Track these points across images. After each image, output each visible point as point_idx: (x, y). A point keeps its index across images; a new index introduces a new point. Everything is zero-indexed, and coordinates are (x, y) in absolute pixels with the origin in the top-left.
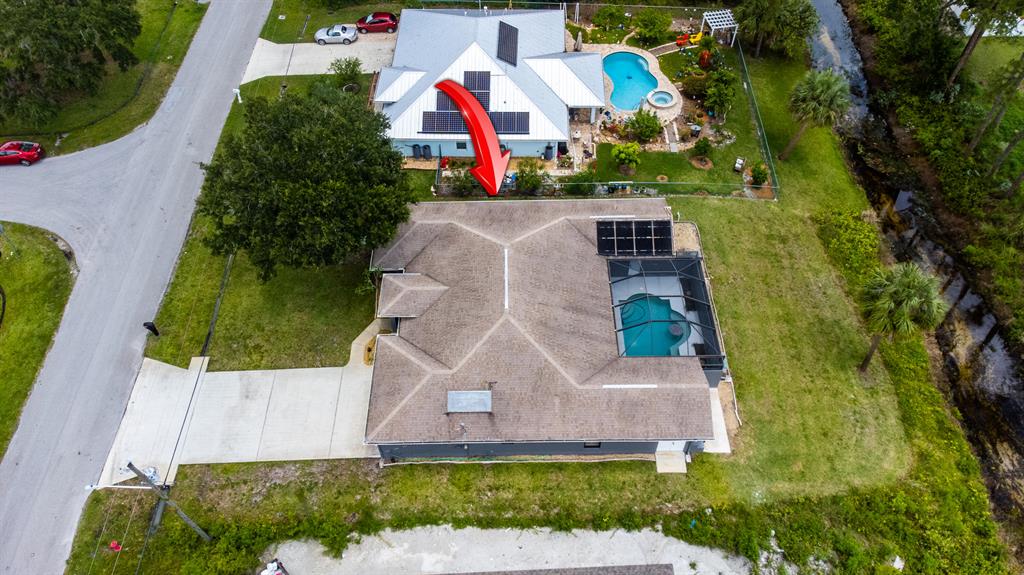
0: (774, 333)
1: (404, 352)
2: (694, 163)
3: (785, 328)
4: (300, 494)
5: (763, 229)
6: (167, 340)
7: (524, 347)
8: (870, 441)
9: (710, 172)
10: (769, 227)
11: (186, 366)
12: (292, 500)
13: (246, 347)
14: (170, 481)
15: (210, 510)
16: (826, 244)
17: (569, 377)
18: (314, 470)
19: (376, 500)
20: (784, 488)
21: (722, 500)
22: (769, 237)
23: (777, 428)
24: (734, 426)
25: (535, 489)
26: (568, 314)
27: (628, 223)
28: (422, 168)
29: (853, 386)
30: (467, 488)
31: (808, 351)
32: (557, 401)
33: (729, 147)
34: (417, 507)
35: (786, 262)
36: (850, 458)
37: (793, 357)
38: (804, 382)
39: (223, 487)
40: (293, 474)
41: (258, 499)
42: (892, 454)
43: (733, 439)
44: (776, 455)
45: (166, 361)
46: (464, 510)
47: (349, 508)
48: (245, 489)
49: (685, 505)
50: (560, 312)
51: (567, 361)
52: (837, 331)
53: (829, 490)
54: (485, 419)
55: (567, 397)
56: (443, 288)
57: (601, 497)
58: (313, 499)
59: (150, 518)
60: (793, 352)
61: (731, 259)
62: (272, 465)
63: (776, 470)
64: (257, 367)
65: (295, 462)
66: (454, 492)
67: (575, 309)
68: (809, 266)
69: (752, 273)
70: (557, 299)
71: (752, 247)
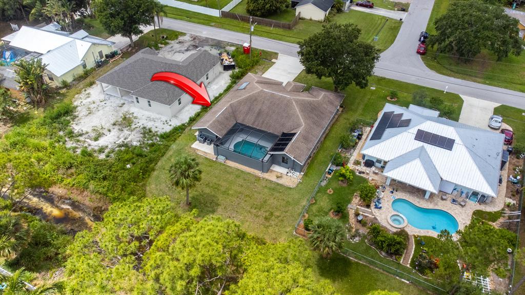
0: (224, 184)
3: (223, 189)
5: (277, 214)
14: (272, 61)
15: (260, 65)
17: (234, 102)
20: (170, 153)
22: (272, 214)
24: (198, 152)
26: (258, 110)
35: (254, 211)
37: (209, 183)
39: (264, 67)
43: (195, 150)
50: (259, 107)
51: (240, 103)
53: (159, 164)
59: (265, 59)
60: (211, 185)
61: (266, 190)
63: (176, 154)
67: (259, 113)
68: (247, 221)
69: (255, 194)
70: (264, 108)
71: (269, 202)
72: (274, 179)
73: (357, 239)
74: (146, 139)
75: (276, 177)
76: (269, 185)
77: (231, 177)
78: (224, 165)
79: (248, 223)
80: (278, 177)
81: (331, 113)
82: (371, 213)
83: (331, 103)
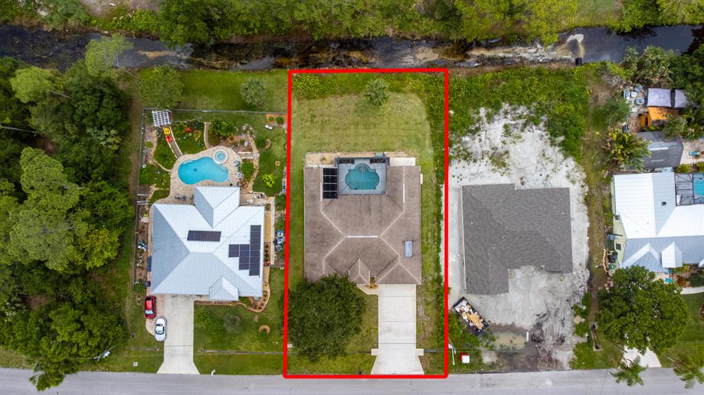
0: (363, 131)
1: (387, 274)
2: (267, 147)
3: (361, 126)
4: (428, 304)
5: (308, 123)
6: (362, 368)
7: (391, 230)
8: (409, 107)
9: (272, 141)
10: (307, 121)
11: (375, 357)
12: (430, 307)
13: (367, 335)
14: (422, 350)
15: (432, 334)
16: (315, 98)
17: (401, 215)
18: (420, 301)
19: (430, 278)
20: (428, 142)
21: (432, 163)
22: (312, 122)
23: (405, 139)
24: (405, 155)
25: (428, 225)
26: (372, 213)
27: (324, 186)
28: (268, 274)
29: (387, 107)
30: (427, 248)
31: (372, 120)
32: (408, 219)
33: (255, 129)
34: (433, 265)
35: (327, 118)
36: (416, 116)
37: (374, 127)
38: (385, 125)
39: (425, 331)
40: (421, 308)
41: (429, 318)
42: (413, 101)
43: (409, 156)
44: (416, 142)
45: (373, 365)
46: (434, 249)
47: (433, 287)
48: (426, 324)
49: (434, 176)
50: (372, 216)
51: (394, 215)
52: (360, 105)
53: (428, 127)
54: (414, 243)
55: (407, 215)
56: (359, 260)
57: (431, 204)
58: (429, 300)
59: (434, 353)
60: (372, 126)
61: (327, 141)
62: (417, 316)
63: (422, 144)
64: (377, 329)
65: (417, 308)
66: (429, 252)
67: (369, 210)
68: (327, 108)
69: (333, 134)
70: (367, 217)
71: (319, 131)
72: (327, 155)
73: (244, 128)
74: (461, 148)
75: (326, 157)
76: (327, 147)
77: (361, 140)
78: (374, 151)
79: (325, 107)
80: (324, 159)
81: (308, 252)
82: (241, 155)
83: (313, 265)
